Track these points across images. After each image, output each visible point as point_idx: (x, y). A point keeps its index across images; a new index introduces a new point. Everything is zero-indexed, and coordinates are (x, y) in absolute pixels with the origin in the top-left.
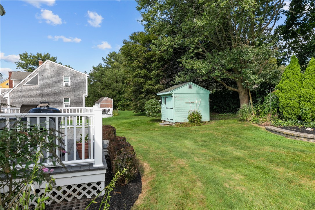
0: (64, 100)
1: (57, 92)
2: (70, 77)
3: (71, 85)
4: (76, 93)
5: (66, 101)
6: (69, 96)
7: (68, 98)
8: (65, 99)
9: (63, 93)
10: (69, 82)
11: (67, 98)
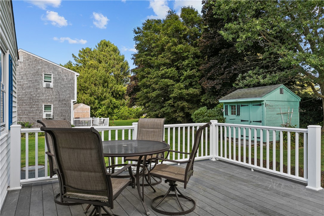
0: (43, 107)
1: (34, 95)
2: (52, 75)
3: (54, 86)
4: (62, 97)
5: (46, 108)
6: (51, 102)
7: (50, 104)
8: (45, 105)
9: (43, 98)
10: (51, 82)
11: (48, 104)
